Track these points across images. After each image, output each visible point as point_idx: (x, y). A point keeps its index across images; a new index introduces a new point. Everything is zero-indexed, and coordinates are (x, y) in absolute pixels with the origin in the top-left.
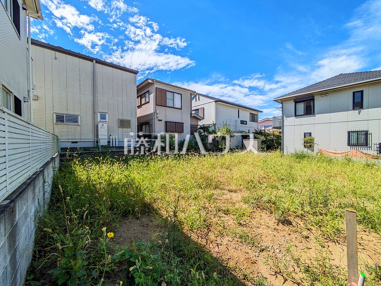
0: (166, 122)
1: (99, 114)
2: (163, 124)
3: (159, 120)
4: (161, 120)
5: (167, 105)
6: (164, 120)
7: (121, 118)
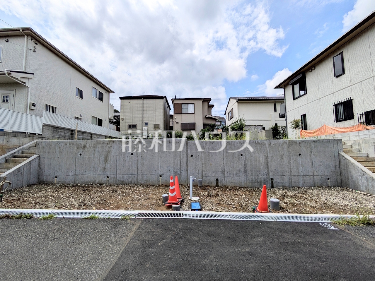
0: (181, 123)
1: (144, 124)
2: (180, 125)
3: (177, 123)
4: (178, 123)
5: (183, 113)
6: (180, 122)
7: (155, 124)
